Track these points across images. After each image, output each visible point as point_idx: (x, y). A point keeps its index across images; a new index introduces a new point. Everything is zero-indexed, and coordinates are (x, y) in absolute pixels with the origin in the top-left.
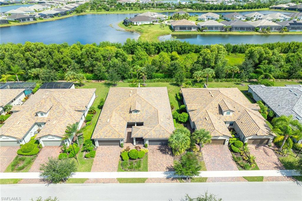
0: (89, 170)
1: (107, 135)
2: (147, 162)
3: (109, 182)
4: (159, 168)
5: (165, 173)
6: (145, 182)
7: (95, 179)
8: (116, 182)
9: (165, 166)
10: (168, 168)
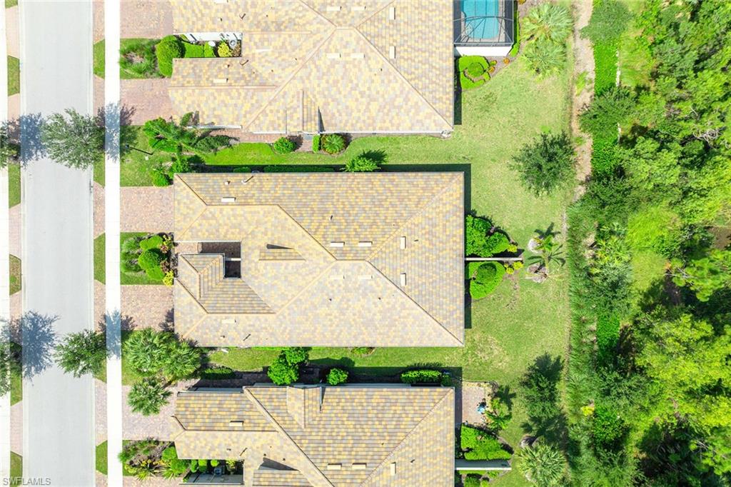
0: (123, 183)
1: (182, 205)
2: (144, 284)
3: (95, 222)
4: (128, 304)
5: (116, 314)
6: (96, 281)
7: (104, 197)
8: (97, 233)
9: (135, 316)
10: (128, 319)
